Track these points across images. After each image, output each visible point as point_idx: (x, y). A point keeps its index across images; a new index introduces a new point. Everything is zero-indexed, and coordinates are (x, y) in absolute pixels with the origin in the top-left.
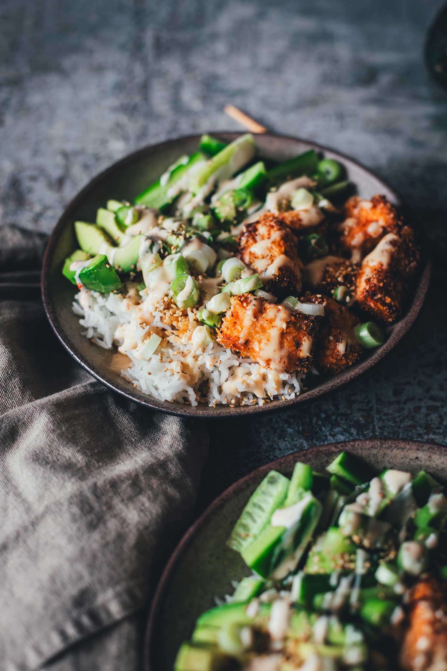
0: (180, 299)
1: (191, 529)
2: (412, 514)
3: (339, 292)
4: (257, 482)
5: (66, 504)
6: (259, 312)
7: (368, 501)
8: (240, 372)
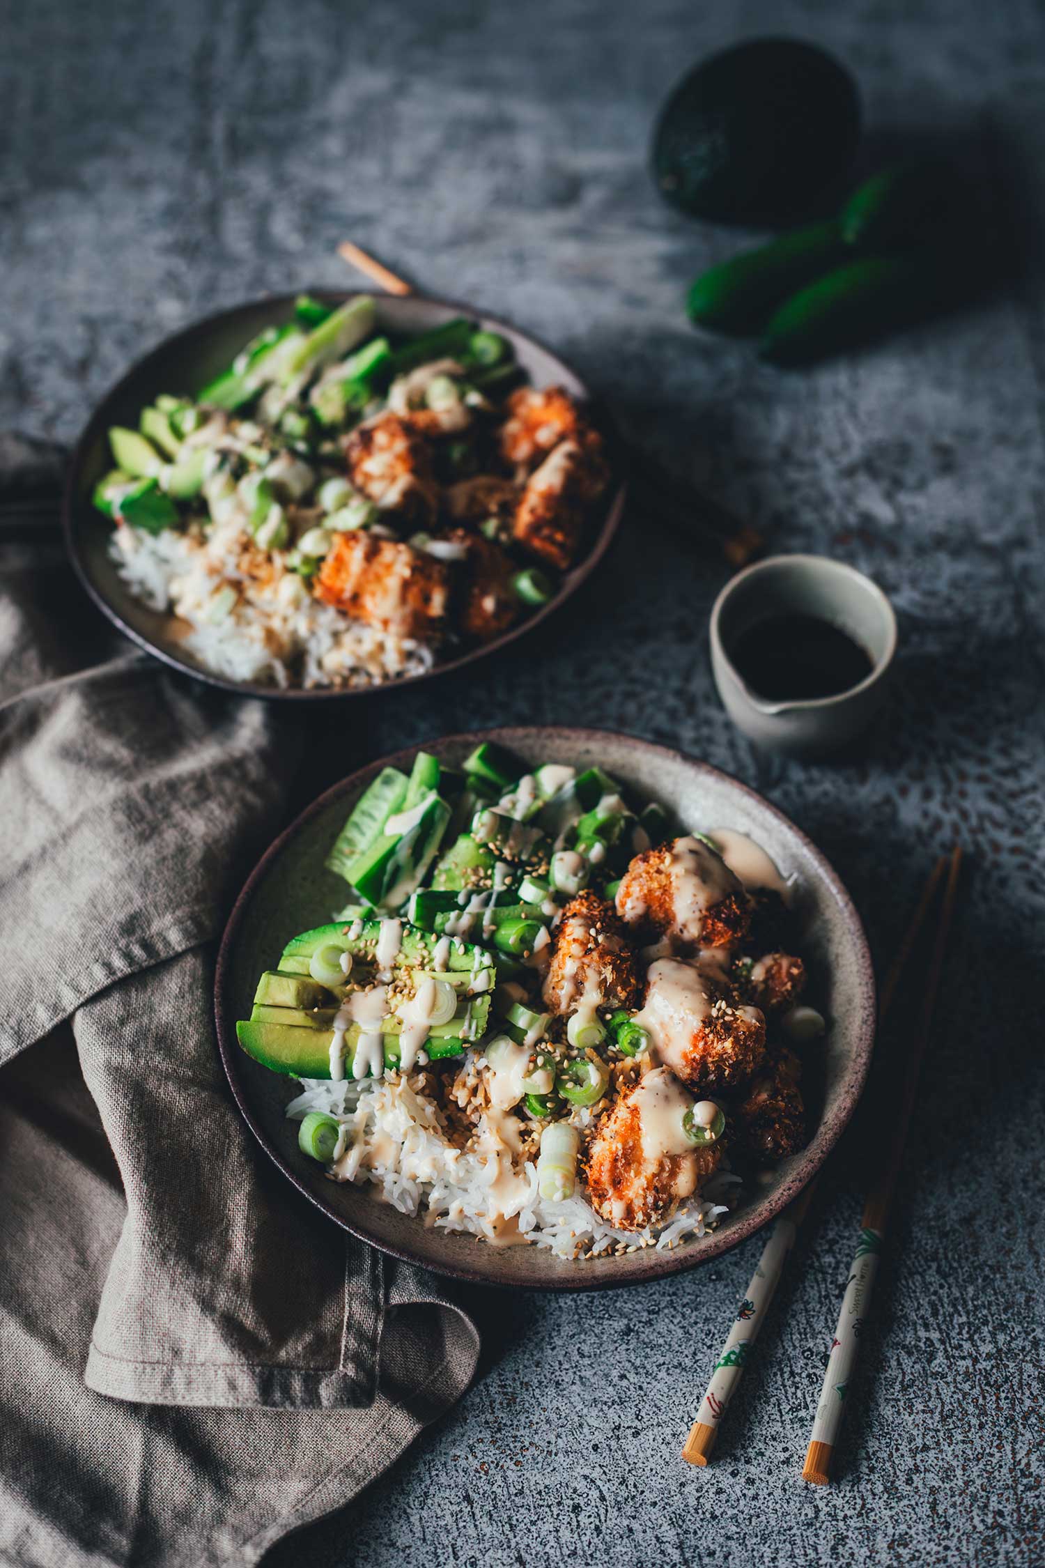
0: (263, 537)
1: (277, 842)
2: (574, 821)
3: (491, 527)
4: (367, 783)
5: (108, 811)
6: (372, 554)
7: (514, 804)
8: (347, 639)
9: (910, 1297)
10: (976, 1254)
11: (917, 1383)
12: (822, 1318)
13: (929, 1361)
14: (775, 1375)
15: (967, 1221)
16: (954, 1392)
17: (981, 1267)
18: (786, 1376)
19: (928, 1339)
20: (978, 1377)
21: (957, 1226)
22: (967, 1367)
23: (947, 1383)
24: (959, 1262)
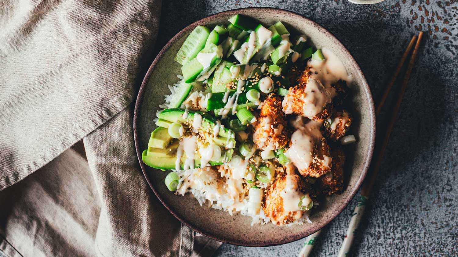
2: (270, 53)
5: (90, 48)
9: (375, 216)
10: (400, 201)
11: (373, 247)
12: (344, 222)
13: (378, 239)
14: (325, 242)
15: (399, 188)
16: (385, 251)
17: (401, 206)
18: (329, 242)
19: (379, 231)
20: (394, 245)
21: (395, 190)
22: (391, 242)
23: (383, 247)
24: (394, 204)
